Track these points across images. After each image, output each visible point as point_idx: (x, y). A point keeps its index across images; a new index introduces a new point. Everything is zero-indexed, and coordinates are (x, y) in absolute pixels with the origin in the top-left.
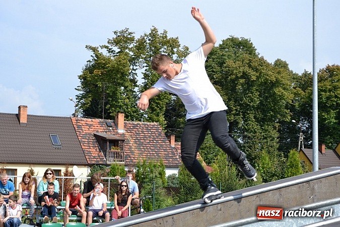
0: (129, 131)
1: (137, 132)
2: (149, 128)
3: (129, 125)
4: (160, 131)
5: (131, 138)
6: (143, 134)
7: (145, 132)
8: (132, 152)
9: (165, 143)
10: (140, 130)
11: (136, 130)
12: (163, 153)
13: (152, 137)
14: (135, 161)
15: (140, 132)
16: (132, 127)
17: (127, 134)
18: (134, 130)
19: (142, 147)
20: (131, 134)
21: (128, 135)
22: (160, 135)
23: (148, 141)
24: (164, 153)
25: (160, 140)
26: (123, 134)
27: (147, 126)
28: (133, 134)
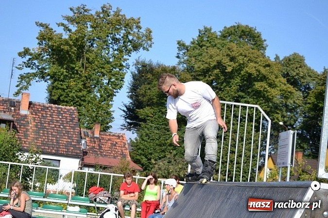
0: (34, 113)
1: (45, 115)
2: (62, 112)
3: (38, 107)
4: (74, 116)
5: (33, 121)
6: (51, 118)
7: (54, 116)
8: (26, 136)
9: (74, 129)
10: (49, 113)
11: (44, 112)
12: (65, 140)
13: (61, 122)
14: (25, 145)
15: (48, 115)
16: (40, 109)
17: (31, 115)
18: (42, 112)
19: (42, 132)
20: (35, 116)
21: (30, 118)
22: (71, 121)
23: (53, 126)
24: (67, 140)
25: (69, 126)
26: (26, 116)
27: (60, 110)
28: (37, 116)
